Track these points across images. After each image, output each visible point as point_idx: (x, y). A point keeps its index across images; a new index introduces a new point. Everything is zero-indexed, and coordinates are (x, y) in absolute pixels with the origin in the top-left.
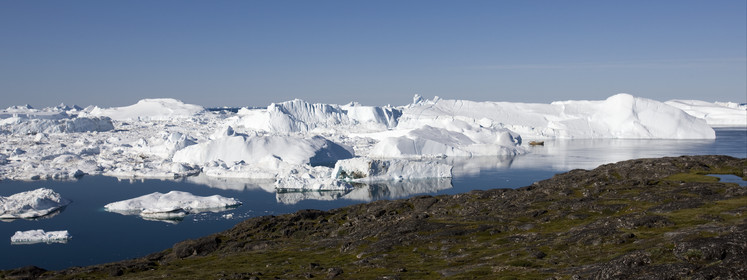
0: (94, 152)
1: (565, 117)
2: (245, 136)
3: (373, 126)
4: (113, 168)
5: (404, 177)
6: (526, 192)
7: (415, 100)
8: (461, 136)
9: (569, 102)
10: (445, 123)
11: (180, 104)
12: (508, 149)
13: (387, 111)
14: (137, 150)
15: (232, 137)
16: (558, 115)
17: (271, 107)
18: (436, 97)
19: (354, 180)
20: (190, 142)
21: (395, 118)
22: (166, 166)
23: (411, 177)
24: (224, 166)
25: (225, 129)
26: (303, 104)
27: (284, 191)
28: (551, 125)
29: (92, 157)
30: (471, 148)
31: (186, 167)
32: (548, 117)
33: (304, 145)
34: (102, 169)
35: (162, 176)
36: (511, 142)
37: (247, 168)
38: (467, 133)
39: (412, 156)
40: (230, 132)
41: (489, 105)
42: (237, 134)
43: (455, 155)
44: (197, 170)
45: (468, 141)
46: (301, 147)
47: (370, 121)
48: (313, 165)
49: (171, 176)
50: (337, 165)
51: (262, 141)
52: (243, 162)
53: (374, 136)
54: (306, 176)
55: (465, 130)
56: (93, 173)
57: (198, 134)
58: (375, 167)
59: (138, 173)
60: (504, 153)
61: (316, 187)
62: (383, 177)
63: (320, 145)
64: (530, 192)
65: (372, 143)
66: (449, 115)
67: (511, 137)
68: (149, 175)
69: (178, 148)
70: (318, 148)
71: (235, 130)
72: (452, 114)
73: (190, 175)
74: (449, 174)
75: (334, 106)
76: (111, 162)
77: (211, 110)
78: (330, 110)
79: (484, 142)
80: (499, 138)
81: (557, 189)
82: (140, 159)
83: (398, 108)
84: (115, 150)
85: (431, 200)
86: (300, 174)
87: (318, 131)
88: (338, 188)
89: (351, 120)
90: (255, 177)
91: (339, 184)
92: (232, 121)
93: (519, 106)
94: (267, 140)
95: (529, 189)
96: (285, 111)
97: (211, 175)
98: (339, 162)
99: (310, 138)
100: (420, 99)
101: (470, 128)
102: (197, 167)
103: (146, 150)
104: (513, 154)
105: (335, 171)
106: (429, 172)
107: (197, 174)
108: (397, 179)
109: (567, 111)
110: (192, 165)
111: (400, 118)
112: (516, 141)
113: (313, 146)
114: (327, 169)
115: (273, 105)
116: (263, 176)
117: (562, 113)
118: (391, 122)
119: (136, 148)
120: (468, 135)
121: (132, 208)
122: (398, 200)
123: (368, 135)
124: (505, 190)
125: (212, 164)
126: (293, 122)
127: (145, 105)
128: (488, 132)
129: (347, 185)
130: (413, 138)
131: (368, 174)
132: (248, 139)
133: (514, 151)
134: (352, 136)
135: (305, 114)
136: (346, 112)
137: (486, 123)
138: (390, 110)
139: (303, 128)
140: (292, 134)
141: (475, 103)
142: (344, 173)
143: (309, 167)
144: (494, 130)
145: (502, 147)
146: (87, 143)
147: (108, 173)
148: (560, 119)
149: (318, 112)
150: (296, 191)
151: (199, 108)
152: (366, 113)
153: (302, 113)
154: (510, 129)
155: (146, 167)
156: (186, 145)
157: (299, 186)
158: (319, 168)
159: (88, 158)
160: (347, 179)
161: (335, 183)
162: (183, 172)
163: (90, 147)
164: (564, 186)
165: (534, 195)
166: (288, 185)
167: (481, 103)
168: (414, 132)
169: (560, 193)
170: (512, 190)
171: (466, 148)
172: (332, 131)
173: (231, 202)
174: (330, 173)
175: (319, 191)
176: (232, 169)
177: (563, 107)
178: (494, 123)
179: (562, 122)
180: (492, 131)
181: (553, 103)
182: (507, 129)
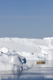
1: (51, 47)
12: (18, 66)
16: (47, 45)
28: (43, 52)
32: (41, 47)
36: (20, 62)
41: (7, 39)
60: (16, 69)
67: (20, 59)
80: (12, 60)
93: (25, 40)
104: (21, 69)
112: (23, 61)
117: (50, 45)
133: (22, 67)
137: (5, 50)
144: (10, 55)
145: (14, 65)
148: (49, 48)
154: (20, 54)
177: (50, 41)
178: (10, 50)
179: (49, 50)
180: (8, 55)
181: (44, 39)
182: (17, 54)
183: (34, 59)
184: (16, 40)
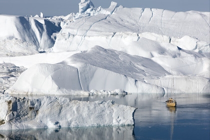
3: (16, 47)
5: (63, 124)
7: (81, 7)
8: (148, 63)
10: (125, 43)
18: (113, 4)
21: (50, 34)
23: (73, 125)
30: (164, 81)
38: (158, 59)
39: (74, 93)
43: (140, 91)
45: (160, 71)
47: (11, 38)
55: (155, 54)
58: (17, 108)
62: (30, 124)
66: (133, 31)
72: (137, 30)
74: (129, 120)
79: (184, 73)
83: (54, 19)
100: (88, 7)
101: (162, 51)
106: (101, 116)
108: (51, 126)
111: (58, 35)
118: (42, 40)
120: (159, 62)
123: (8, 60)
128: (190, 59)
130: (78, 65)
131: (7, 119)
138: (42, 22)
141: (172, 13)
152: (4, 26)
167: (181, 14)
168: (78, 57)
171: (157, 82)
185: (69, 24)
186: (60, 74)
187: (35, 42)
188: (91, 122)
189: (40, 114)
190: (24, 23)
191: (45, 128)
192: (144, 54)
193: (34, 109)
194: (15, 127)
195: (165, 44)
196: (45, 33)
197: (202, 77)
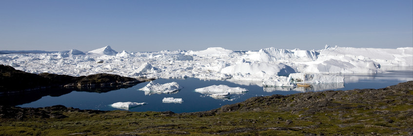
0: (191, 68)
1: (405, 55)
2: (250, 62)
3: (306, 59)
4: (198, 75)
5: (321, 82)
6: (383, 91)
7: (326, 47)
8: (348, 64)
9: (407, 48)
10: (341, 58)
11: (224, 49)
12: (373, 70)
13: (313, 53)
14: (207, 68)
15: (245, 63)
16: (401, 54)
17: (261, 51)
18: (336, 46)
19: (297, 83)
20: (227, 65)
21: (316, 55)
22: (218, 75)
23: (324, 82)
24: (241, 75)
25: (242, 60)
26: (274, 49)
27: (267, 86)
28: (396, 59)
29: (190, 70)
30: (354, 69)
31: (226, 75)
32: (394, 55)
33: (275, 67)
34: (194, 75)
35: (217, 79)
36: (374, 67)
37: (251, 76)
38: (351, 62)
39: (324, 73)
40: (244, 61)
41: (363, 49)
42: (247, 62)
43: (345, 72)
44: (231, 77)
45: (352, 66)
46: (274, 68)
47: (305, 57)
48: (279, 76)
49: (220, 79)
50: (290, 76)
51: (257, 65)
52: (249, 74)
53: (306, 63)
54: (276, 80)
55: (351, 61)
56: (191, 77)
57: (231, 62)
58: (306, 77)
59: (207, 77)
60: (371, 72)
61: (281, 85)
62: (311, 82)
63: (282, 67)
64: (385, 91)
65: (305, 66)
67: (375, 65)
68: (212, 78)
69: (223, 67)
70: (281, 68)
71: (246, 60)
72: (344, 54)
73: (227, 78)
74: (342, 81)
75: (288, 50)
76: (197, 73)
77: (236, 52)
78: (286, 52)
79: (360, 67)
80: (368, 65)
81: (400, 90)
82: (208, 72)
83: (317, 51)
84: (199, 68)
85: (334, 93)
86: (273, 79)
87: (282, 61)
88: (290, 86)
89: (296, 56)
90: (254, 80)
91: (291, 84)
92: (244, 57)
93: (379, 50)
94: (259, 64)
95: (384, 89)
96: (267, 53)
97: (236, 79)
98: (291, 74)
99: (278, 64)
100: (328, 47)
101: (353, 60)
102: (230, 75)
103: (210, 68)
104: (376, 73)
105: (289, 78)
106: (333, 80)
107: (230, 78)
108: (317, 82)
109: (406, 52)
110: (228, 74)
111: (319, 56)
112: (377, 67)
113: (279, 67)
114: (285, 77)
115: (262, 50)
116: (258, 80)
117: (403, 54)
118: (314, 57)
119: (206, 67)
120: (352, 64)
121: (205, 91)
122: (318, 92)
123: (304, 63)
124: (371, 90)
125: (236, 74)
126: (270, 57)
127: (210, 50)
129: (294, 85)
130: (325, 64)
131: (304, 80)
132: (251, 64)
133: (376, 71)
134: (296, 63)
135: (275, 54)
136: (293, 53)
137: (361, 58)
139: (274, 59)
140: (270, 62)
141: (355, 49)
142: (293, 79)
143: (277, 76)
144: (366, 61)
145: (370, 69)
146: (189, 65)
147: (196, 77)
148: (402, 56)
149: (281, 53)
150: (272, 86)
151: (231, 51)
152: (302, 53)
153: (274, 53)
154: (374, 61)
155: (210, 75)
156: (226, 66)
157: (273, 84)
158: (282, 77)
159: (189, 71)
160: (294, 82)
161: (289, 84)
162: (225, 77)
163: (190, 66)
164: (404, 89)
165: (387, 93)
166: (269, 84)
167: (359, 49)
168: (325, 62)
169: (402, 92)
170: (375, 90)
171: (352, 69)
172: (287, 61)
173: (244, 90)
174: (287, 79)
175: (282, 87)
176: (245, 76)
177: (404, 51)
178: (366, 58)
179: (403, 58)
180: (364, 62)
181: (398, 49)
182: (372, 61)
183: (388, 65)
184: (371, 50)
185: (322, 52)
186: (320, 67)
187: (312, 58)
188: (330, 81)
189: (314, 79)
190: (308, 52)
191: (315, 83)
192: (347, 61)
193: (312, 77)
194: (306, 82)
195: (354, 58)
196: (315, 55)
197: (367, 68)
